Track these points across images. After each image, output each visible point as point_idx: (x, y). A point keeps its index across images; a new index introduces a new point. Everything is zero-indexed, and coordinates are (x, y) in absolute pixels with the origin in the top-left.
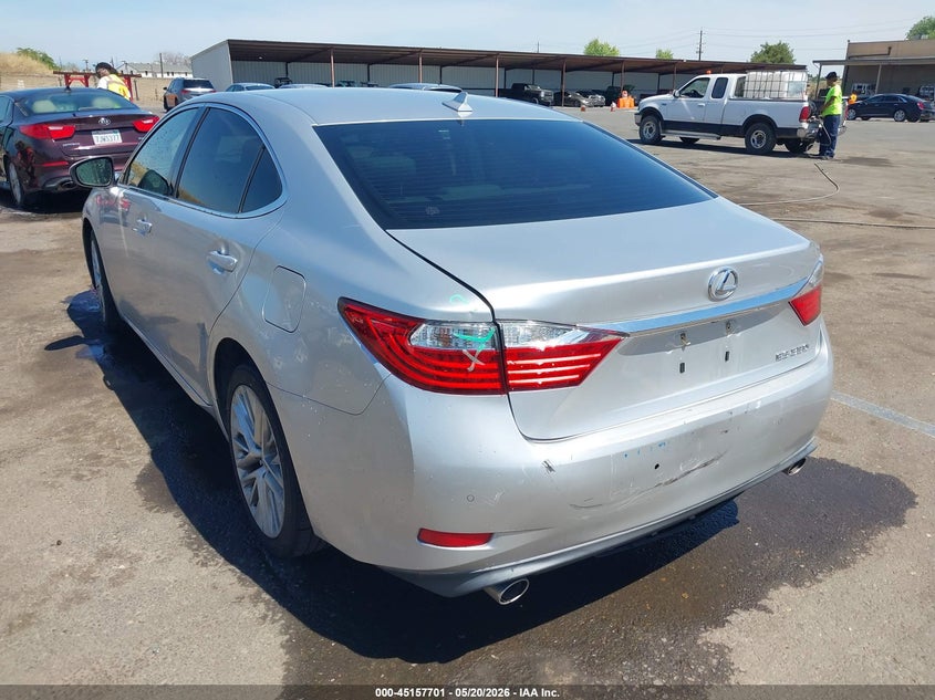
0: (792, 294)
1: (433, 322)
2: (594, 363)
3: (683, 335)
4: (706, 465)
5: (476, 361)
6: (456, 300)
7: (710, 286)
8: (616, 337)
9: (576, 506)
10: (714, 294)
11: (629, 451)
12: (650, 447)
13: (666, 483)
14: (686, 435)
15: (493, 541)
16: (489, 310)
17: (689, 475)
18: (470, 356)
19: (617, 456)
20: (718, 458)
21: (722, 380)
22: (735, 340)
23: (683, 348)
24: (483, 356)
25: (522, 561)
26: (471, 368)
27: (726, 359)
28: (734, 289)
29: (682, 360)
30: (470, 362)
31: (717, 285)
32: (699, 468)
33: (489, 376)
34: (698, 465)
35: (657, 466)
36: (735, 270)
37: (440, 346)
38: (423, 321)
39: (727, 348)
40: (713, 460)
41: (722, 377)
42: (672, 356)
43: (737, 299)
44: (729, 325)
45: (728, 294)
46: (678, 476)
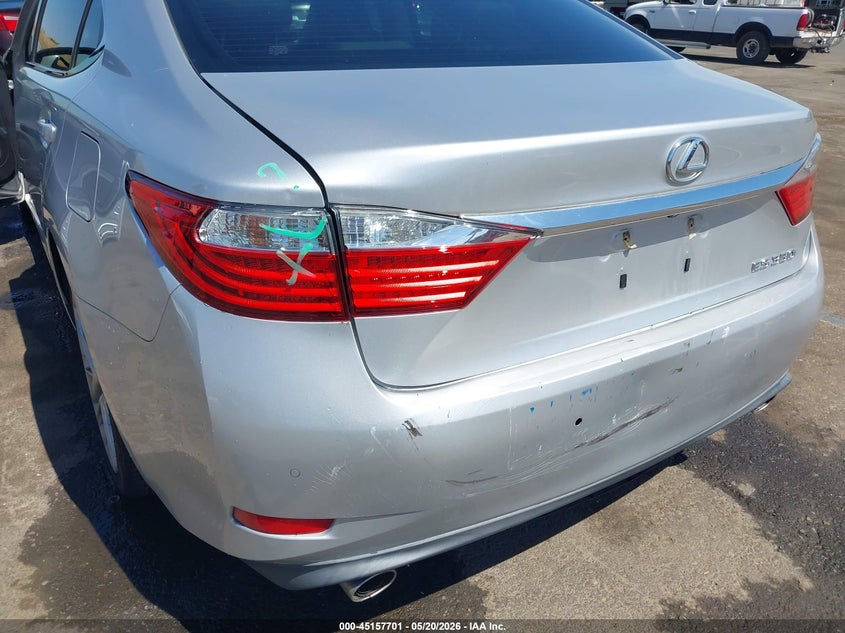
0: (781, 182)
1: (232, 206)
2: (489, 274)
3: (626, 235)
4: (649, 414)
5: (298, 270)
6: (268, 171)
7: (669, 163)
8: (525, 236)
9: (455, 483)
10: (673, 175)
11: (536, 403)
12: (570, 396)
13: (592, 442)
14: (623, 377)
15: (336, 527)
16: (317, 188)
17: (626, 429)
18: (289, 261)
19: (520, 410)
20: (665, 406)
21: (677, 298)
22: (699, 241)
23: (626, 253)
24: (310, 261)
25: (379, 552)
26: (292, 280)
27: (686, 269)
28: (702, 169)
29: (622, 270)
30: (291, 270)
31: (679, 162)
32: (639, 419)
33: (323, 292)
34: (638, 415)
35: (579, 421)
36: (707, 142)
37: (244, 243)
38: (215, 204)
39: (687, 254)
40: (659, 408)
41: (679, 292)
42: (608, 263)
43: (705, 183)
44: (692, 221)
45: (694, 176)
46: (608, 431)
